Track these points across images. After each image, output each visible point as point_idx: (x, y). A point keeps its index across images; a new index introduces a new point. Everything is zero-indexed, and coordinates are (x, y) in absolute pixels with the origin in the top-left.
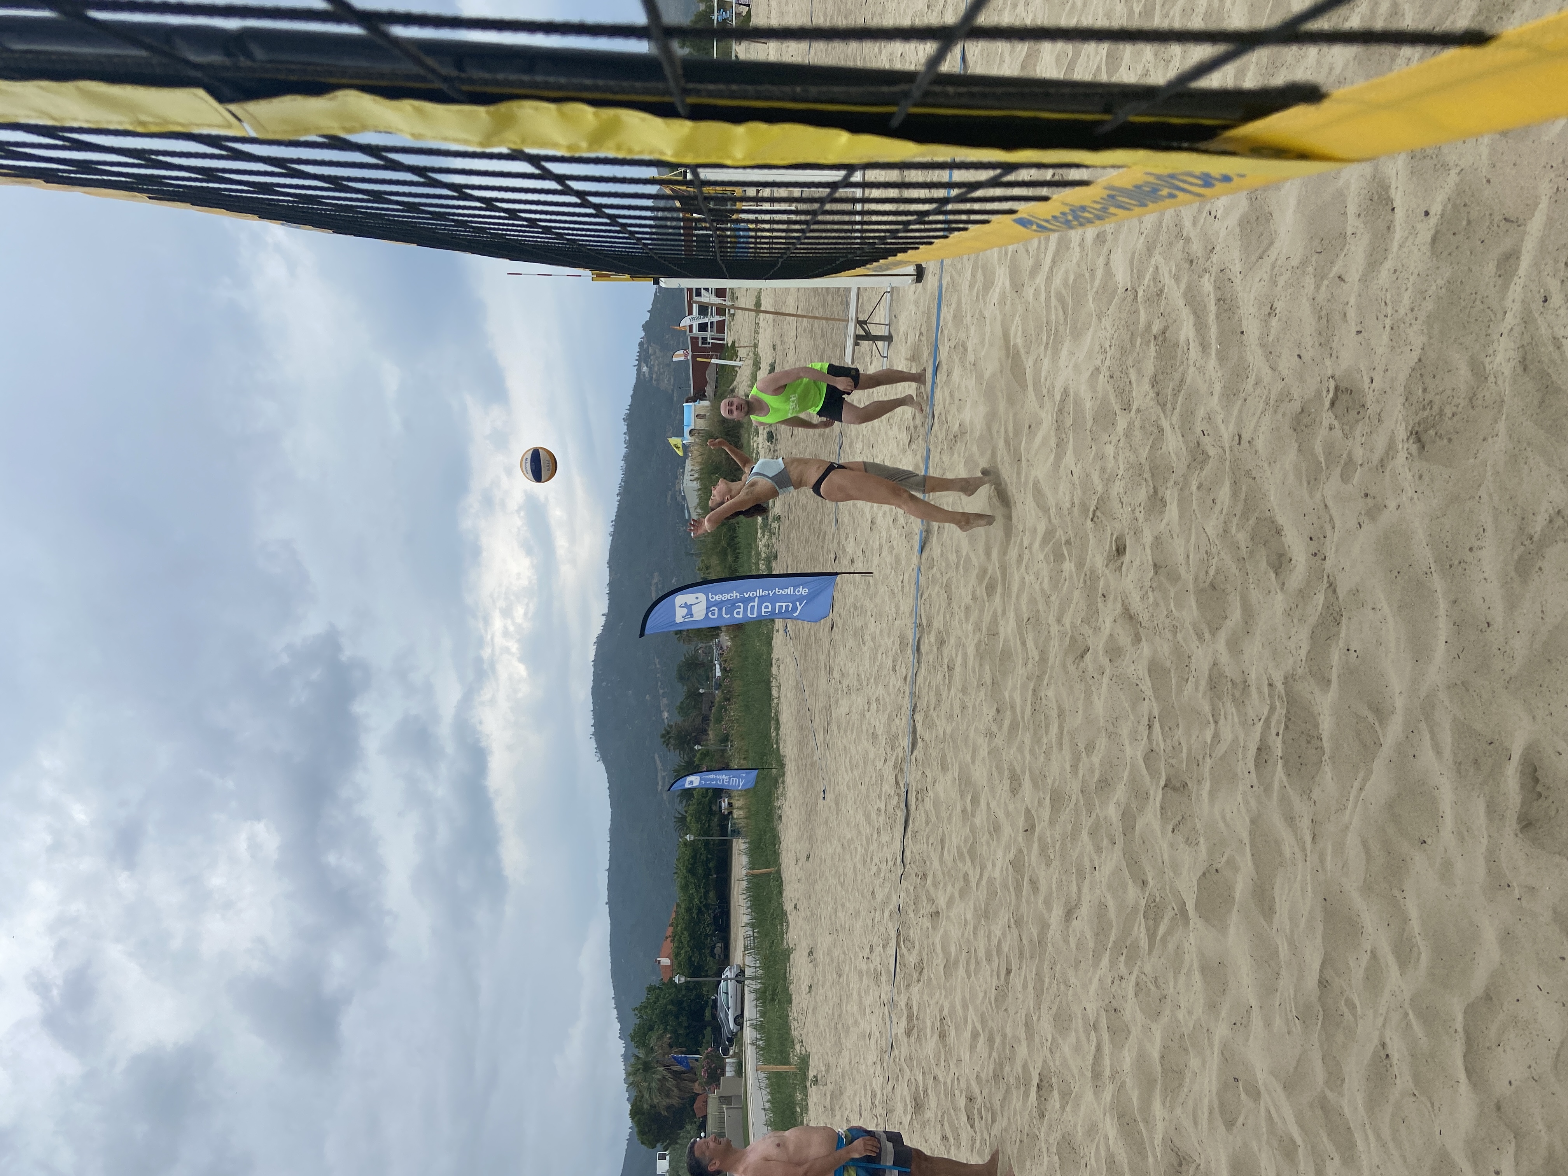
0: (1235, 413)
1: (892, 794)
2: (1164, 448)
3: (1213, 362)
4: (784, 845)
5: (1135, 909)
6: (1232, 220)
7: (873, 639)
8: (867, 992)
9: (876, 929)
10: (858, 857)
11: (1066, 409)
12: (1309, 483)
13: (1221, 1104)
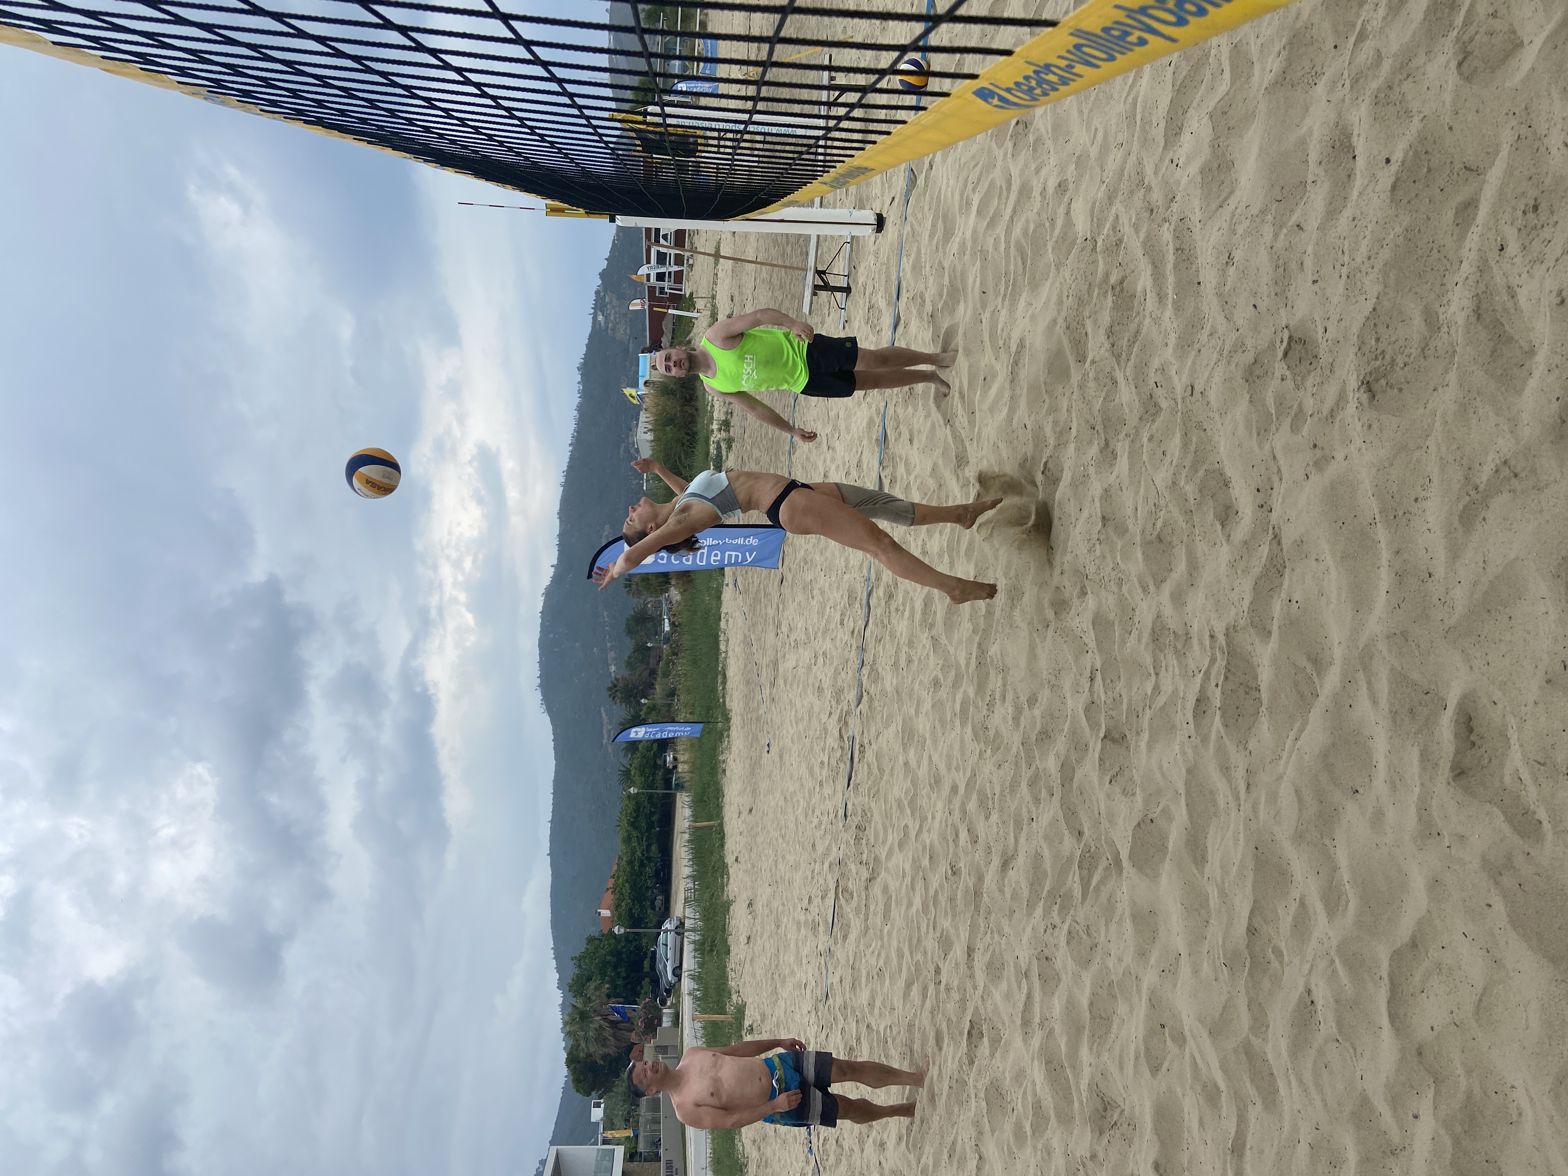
0: (1189, 363)
1: (836, 747)
2: (1117, 400)
3: (1169, 313)
4: (727, 799)
5: (1070, 860)
6: (1194, 168)
7: (822, 593)
8: (804, 942)
9: (815, 880)
10: (800, 809)
11: (1021, 361)
12: (1259, 434)
13: (1147, 1049)
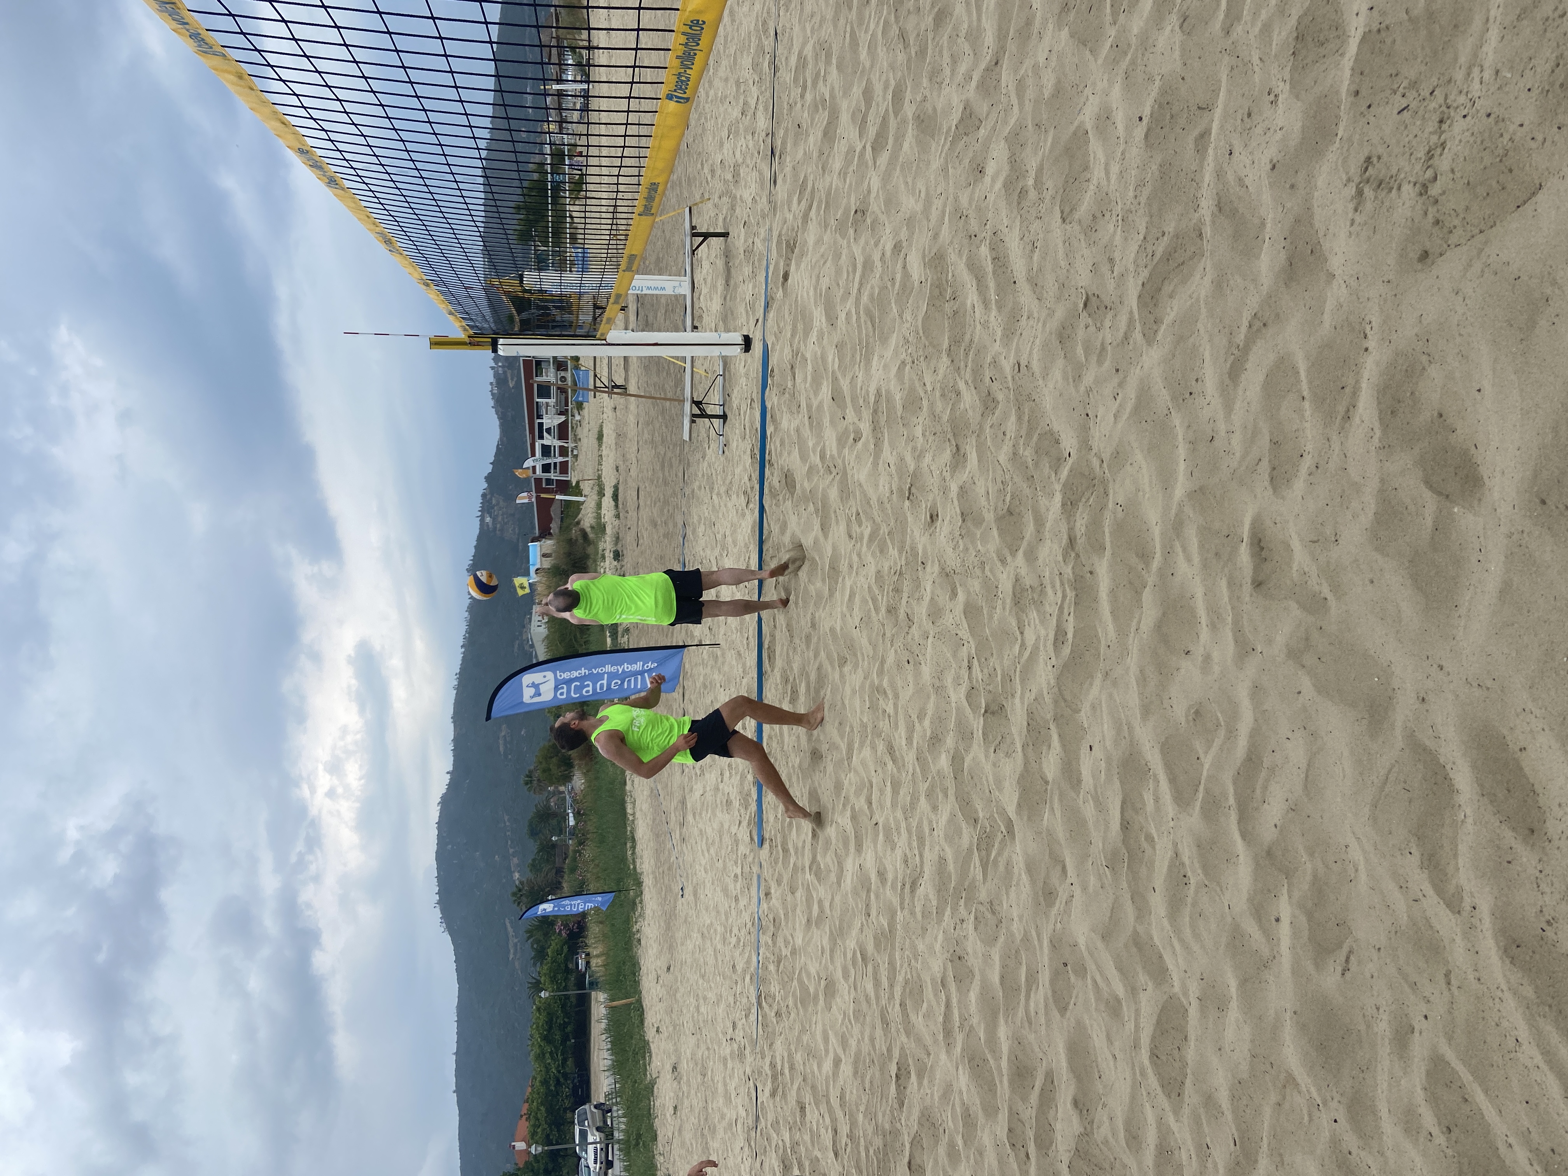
0: (1015, 344)
2: (962, 407)
3: (994, 313)
4: (644, 970)
5: (970, 850)
8: (731, 1077)
9: (738, 1003)
12: (1074, 381)
13: (1054, 992)
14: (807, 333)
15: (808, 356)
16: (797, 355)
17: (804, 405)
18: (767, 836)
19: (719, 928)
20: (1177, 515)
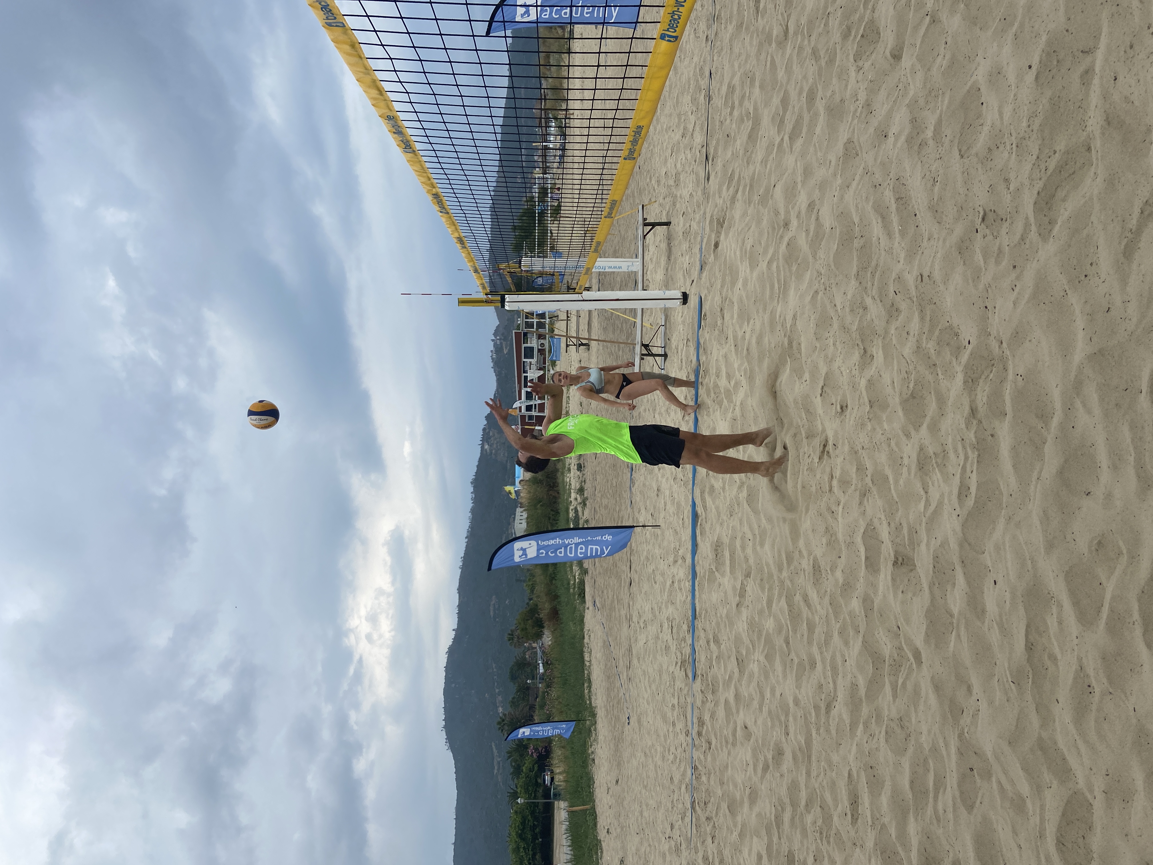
2: (869, 318)
4: (597, 783)
13: (961, 793)
14: (733, 283)
15: (735, 300)
16: (726, 300)
17: (731, 337)
18: (699, 672)
19: (659, 749)
20: (1076, 376)
